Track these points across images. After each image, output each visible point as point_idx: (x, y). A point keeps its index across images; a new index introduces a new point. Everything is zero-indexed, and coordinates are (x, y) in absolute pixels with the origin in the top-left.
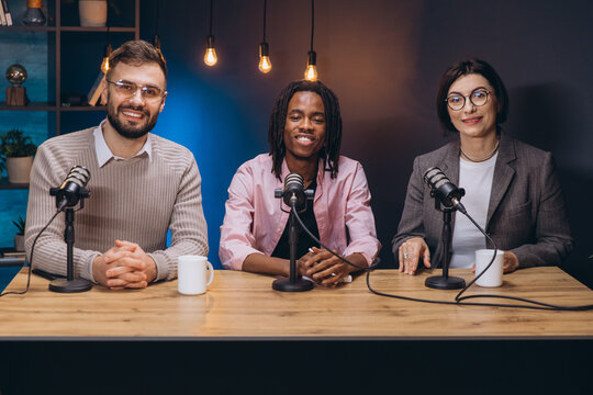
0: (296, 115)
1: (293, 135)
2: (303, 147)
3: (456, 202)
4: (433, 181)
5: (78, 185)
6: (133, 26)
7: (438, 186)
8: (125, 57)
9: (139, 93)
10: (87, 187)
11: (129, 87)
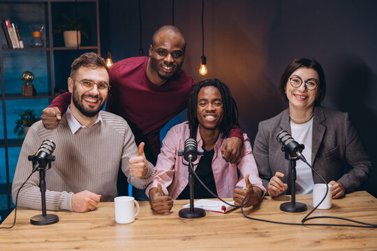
0: (203, 102)
1: (202, 115)
2: (210, 122)
3: (299, 154)
4: (283, 140)
5: (47, 154)
6: (97, 45)
7: (286, 143)
8: (85, 63)
9: (96, 86)
10: (53, 154)
11: (88, 83)
